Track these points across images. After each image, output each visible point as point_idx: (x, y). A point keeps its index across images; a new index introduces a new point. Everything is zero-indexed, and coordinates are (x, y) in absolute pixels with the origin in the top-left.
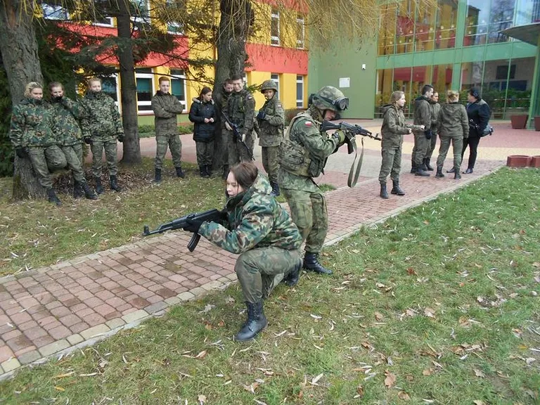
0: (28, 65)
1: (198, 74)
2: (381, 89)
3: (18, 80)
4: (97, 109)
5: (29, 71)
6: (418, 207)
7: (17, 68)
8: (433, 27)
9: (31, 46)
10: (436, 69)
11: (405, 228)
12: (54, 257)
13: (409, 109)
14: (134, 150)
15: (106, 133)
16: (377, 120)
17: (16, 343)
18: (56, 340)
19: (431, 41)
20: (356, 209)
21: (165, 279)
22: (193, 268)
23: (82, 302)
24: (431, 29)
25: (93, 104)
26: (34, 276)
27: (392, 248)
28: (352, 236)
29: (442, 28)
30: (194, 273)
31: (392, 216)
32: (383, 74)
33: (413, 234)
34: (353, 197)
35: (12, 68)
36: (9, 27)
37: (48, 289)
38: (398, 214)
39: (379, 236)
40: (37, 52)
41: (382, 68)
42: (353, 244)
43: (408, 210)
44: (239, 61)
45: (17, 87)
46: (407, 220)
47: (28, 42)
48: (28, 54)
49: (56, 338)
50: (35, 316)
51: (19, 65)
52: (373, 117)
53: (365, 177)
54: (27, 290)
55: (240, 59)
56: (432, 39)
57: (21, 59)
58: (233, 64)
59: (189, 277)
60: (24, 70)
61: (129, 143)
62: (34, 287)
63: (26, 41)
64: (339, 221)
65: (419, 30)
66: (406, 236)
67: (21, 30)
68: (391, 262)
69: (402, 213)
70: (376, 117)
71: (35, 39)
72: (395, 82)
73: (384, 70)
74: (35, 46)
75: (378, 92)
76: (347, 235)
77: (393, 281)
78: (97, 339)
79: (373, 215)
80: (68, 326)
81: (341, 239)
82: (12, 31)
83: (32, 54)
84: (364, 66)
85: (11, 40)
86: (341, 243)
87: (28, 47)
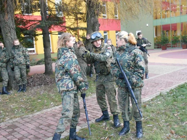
0: (12, 34)
1: (74, 34)
2: (156, 35)
3: (9, 41)
4: (16, 53)
5: (13, 36)
6: (183, 85)
7: (8, 35)
8: (179, 5)
9: (13, 26)
10: (182, 24)
11: (179, 93)
12: (33, 111)
13: (171, 44)
14: (50, 68)
15: (20, 64)
16: (155, 49)
17: (34, 139)
18: (49, 137)
19: (178, 12)
20: (155, 87)
21: (83, 116)
22: (93, 111)
23: (53, 125)
24: (178, 6)
25: (14, 51)
26: (28, 118)
27: (175, 101)
28: (156, 97)
29: (183, 6)
30: (94, 113)
31: (172, 89)
32: (156, 28)
33: (183, 95)
34: (153, 82)
35: (6, 36)
36: (5, 19)
37: (36, 121)
38: (175, 88)
39: (168, 97)
40: (15, 29)
41: (156, 25)
42: (158, 100)
43: (179, 86)
44: (97, 27)
45: (8, 43)
46: (179, 90)
47: (12, 25)
48: (12, 30)
49: (49, 136)
50: (36, 130)
51: (9, 34)
52: (153, 48)
53: (156, 74)
54: (28, 122)
55: (97, 26)
56: (179, 11)
57: (10, 32)
58: (94, 28)
59: (93, 114)
60: (11, 36)
61: (47, 65)
62: (30, 121)
63: (11, 25)
64: (149, 91)
65: (172, 7)
66: (180, 96)
67: (10, 21)
68: (176, 106)
69: (176, 87)
70: (155, 48)
71: (14, 24)
72: (163, 31)
73: (157, 26)
74: (14, 26)
75: (155, 37)
76: (154, 97)
77: (177, 112)
78: (65, 136)
79: (163, 89)
80: (52, 132)
81: (151, 98)
82: (6, 21)
83: (13, 29)
84: (147, 25)
85: (6, 25)
86: (152, 100)
87: (12, 27)
